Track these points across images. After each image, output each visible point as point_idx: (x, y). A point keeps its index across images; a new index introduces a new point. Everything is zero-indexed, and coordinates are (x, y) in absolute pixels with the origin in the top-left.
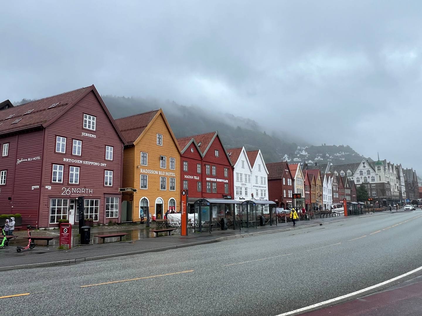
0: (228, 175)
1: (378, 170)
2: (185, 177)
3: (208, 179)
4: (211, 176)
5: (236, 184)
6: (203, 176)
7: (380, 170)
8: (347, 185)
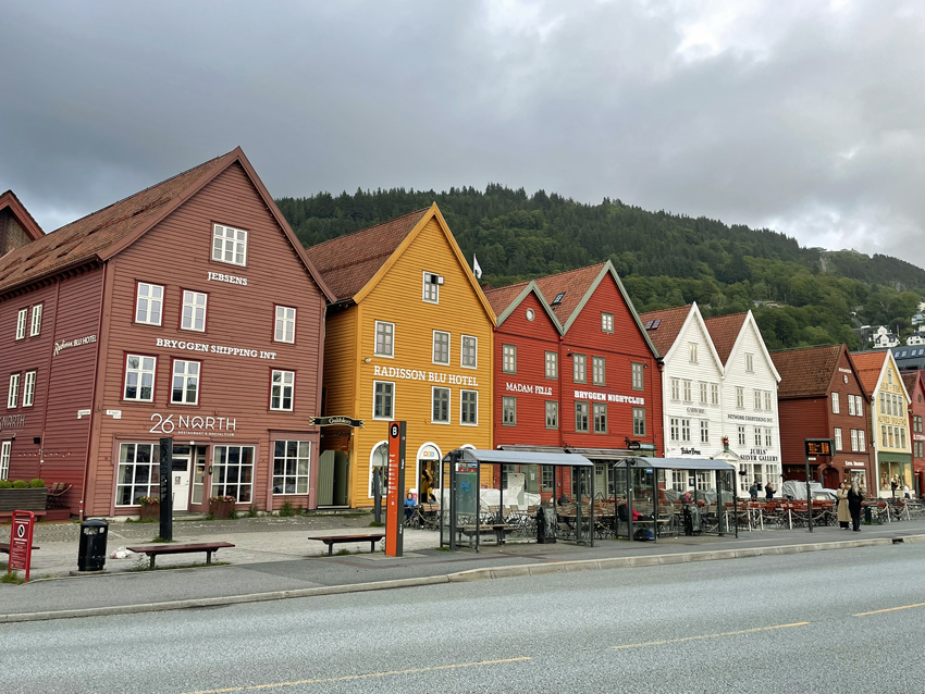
0: (645, 381)
2: (509, 387)
3: (578, 394)
4: (589, 386)
5: (671, 409)
6: (563, 385)
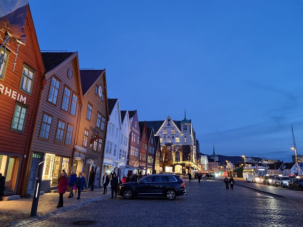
1: (184, 129)
7: (186, 129)
8: (151, 139)
